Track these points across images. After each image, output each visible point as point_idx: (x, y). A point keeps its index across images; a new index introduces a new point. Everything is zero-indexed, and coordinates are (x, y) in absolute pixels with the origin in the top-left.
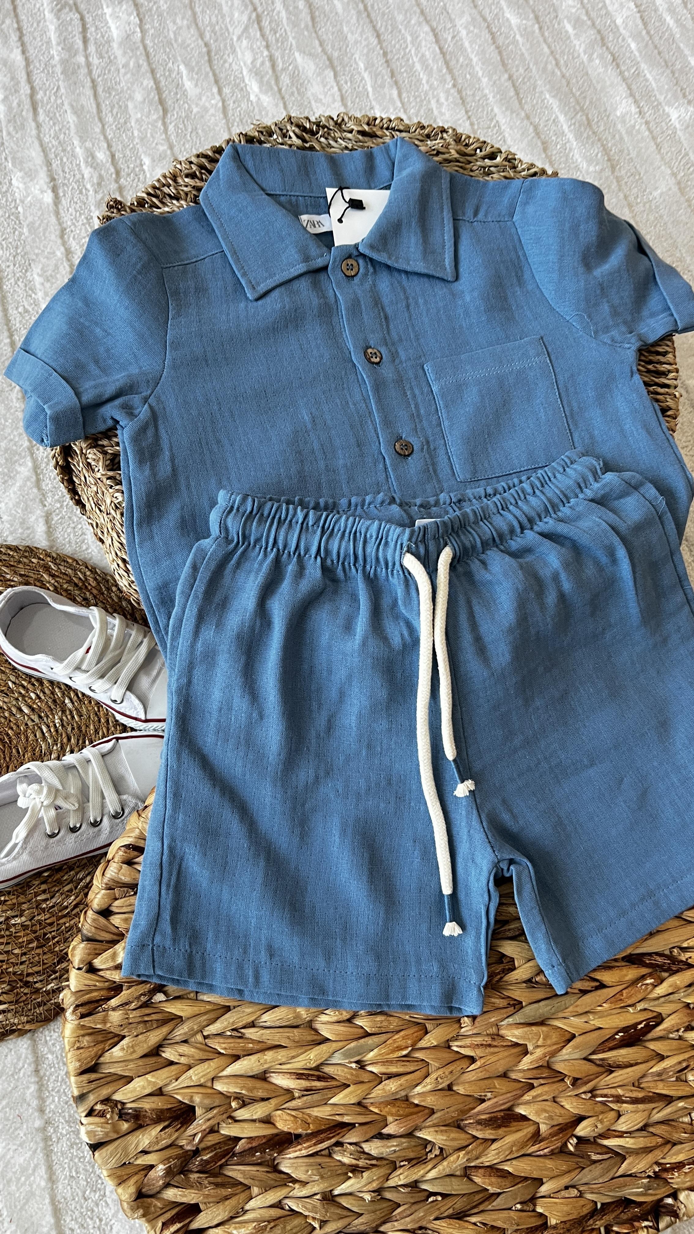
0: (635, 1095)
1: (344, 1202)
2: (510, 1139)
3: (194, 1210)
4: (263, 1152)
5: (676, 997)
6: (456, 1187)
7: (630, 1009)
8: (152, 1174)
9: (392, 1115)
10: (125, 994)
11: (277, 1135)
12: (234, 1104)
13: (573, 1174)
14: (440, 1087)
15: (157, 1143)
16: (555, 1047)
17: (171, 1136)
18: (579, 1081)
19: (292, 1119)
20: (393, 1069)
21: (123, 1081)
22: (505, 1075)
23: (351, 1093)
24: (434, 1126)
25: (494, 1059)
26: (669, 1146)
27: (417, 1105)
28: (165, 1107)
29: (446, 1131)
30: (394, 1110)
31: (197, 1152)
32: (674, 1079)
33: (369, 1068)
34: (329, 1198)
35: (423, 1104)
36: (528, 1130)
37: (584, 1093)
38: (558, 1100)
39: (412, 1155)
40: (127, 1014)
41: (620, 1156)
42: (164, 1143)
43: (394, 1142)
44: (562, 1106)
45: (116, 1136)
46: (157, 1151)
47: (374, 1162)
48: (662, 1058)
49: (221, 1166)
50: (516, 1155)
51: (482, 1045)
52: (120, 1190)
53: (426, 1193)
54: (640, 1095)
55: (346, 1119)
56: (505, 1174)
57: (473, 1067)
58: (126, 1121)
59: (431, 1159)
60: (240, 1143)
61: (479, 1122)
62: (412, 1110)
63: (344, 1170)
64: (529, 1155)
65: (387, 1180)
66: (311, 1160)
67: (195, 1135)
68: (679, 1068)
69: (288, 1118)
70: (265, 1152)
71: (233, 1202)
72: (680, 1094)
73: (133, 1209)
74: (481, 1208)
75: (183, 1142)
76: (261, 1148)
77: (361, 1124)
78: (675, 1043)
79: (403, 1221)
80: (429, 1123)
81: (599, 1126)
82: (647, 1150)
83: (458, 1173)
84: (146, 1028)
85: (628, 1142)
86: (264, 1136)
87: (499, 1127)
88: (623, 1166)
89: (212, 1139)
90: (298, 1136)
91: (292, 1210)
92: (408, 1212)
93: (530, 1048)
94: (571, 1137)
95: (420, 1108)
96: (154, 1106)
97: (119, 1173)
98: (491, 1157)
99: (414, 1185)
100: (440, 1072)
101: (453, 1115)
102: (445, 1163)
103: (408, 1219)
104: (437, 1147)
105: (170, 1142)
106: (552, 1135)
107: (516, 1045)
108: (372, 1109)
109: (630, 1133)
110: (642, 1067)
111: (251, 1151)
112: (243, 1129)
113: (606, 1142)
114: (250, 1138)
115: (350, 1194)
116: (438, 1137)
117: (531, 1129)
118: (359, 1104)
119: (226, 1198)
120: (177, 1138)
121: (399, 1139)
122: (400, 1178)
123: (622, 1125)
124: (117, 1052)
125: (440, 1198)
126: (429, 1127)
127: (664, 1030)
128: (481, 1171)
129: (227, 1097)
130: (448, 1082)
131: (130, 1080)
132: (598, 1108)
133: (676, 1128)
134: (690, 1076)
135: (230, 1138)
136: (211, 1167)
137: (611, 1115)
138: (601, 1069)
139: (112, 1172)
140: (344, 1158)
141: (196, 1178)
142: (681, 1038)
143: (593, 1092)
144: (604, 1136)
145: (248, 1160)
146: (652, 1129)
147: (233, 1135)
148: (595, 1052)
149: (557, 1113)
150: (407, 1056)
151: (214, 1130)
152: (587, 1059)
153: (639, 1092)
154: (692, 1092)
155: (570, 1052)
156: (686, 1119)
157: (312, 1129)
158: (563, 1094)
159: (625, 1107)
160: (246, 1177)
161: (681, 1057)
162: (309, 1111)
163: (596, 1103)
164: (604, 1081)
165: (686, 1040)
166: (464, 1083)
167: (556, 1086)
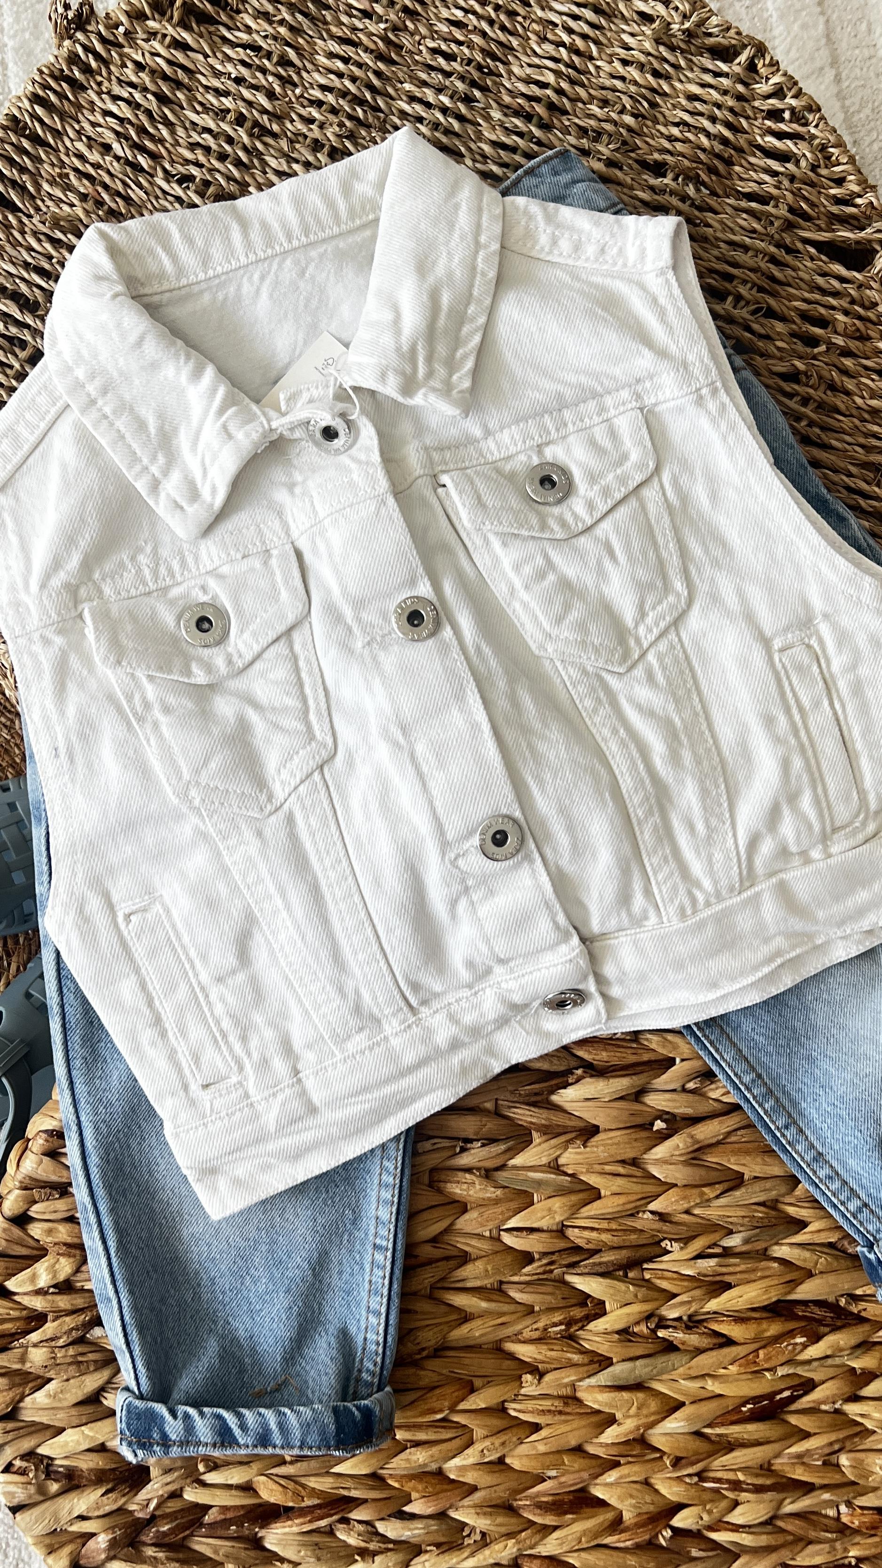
0: (759, 1481)
4: (240, 1525)
5: (836, 1361)
7: (767, 1374)
8: (91, 1544)
9: (418, 1491)
10: (50, 1328)
11: (260, 1505)
12: (201, 1468)
14: (486, 1460)
15: (98, 1508)
16: (652, 1418)
17: (115, 1501)
18: (683, 1461)
19: (281, 1489)
20: (422, 1436)
22: (578, 1450)
23: (361, 1461)
24: (475, 1506)
25: (564, 1428)
26: (803, 1544)
27: (453, 1481)
28: (108, 1467)
29: (491, 1514)
30: (419, 1486)
31: (153, 1519)
32: (820, 1463)
35: (461, 1479)
36: (604, 1517)
37: (689, 1475)
38: (652, 1481)
39: (443, 1540)
40: (53, 1352)
42: (108, 1509)
43: (419, 1524)
44: (657, 1491)
45: (41, 1498)
46: (98, 1517)
47: (391, 1546)
48: (806, 1435)
49: (185, 1538)
51: (549, 1411)
54: (768, 1482)
55: (354, 1494)
57: (534, 1437)
58: (56, 1480)
59: (469, 1545)
60: (210, 1512)
62: (445, 1487)
63: (349, 1551)
66: (306, 1538)
67: (149, 1500)
68: (829, 1450)
69: (275, 1487)
70: (243, 1526)
72: (826, 1482)
75: (132, 1507)
76: (238, 1521)
77: (374, 1500)
78: (827, 1418)
80: (467, 1502)
81: (706, 1517)
82: (770, 1549)
84: (80, 1371)
85: (745, 1539)
86: (243, 1507)
87: (566, 1513)
89: (173, 1506)
90: (288, 1509)
93: (619, 1416)
94: (665, 1528)
95: (456, 1485)
96: (92, 1465)
97: (48, 1541)
100: (487, 1443)
101: (502, 1495)
102: (487, 1552)
104: (478, 1531)
105: (115, 1507)
106: (638, 1525)
107: (598, 1412)
108: (390, 1482)
109: (750, 1526)
110: (776, 1447)
111: (225, 1523)
112: (214, 1495)
113: (714, 1536)
114: (224, 1509)
116: (479, 1521)
117: (610, 1516)
118: (373, 1476)
120: (125, 1504)
121: (425, 1521)
123: (737, 1517)
124: (40, 1397)
126: (469, 1506)
127: (814, 1401)
129: (190, 1462)
130: (498, 1455)
131: (60, 1431)
132: (707, 1496)
133: (814, 1525)
134: (844, 1460)
135: (197, 1505)
136: (172, 1539)
137: (724, 1504)
138: (717, 1447)
139: (40, 1540)
140: (350, 1538)
141: (150, 1552)
142: (837, 1411)
143: (701, 1476)
144: (711, 1528)
145: (220, 1532)
146: (780, 1523)
147: (200, 1501)
148: (709, 1426)
149: (648, 1499)
150: (444, 1420)
151: (176, 1495)
152: (698, 1434)
153: (767, 1477)
154: (844, 1480)
155: (675, 1424)
156: (831, 1513)
157: (308, 1502)
158: (659, 1476)
159: (744, 1496)
160: (216, 1552)
161: (833, 1437)
162: (303, 1480)
163: (705, 1489)
164: (719, 1462)
165: (845, 1414)
166: (520, 1457)
167: (649, 1466)
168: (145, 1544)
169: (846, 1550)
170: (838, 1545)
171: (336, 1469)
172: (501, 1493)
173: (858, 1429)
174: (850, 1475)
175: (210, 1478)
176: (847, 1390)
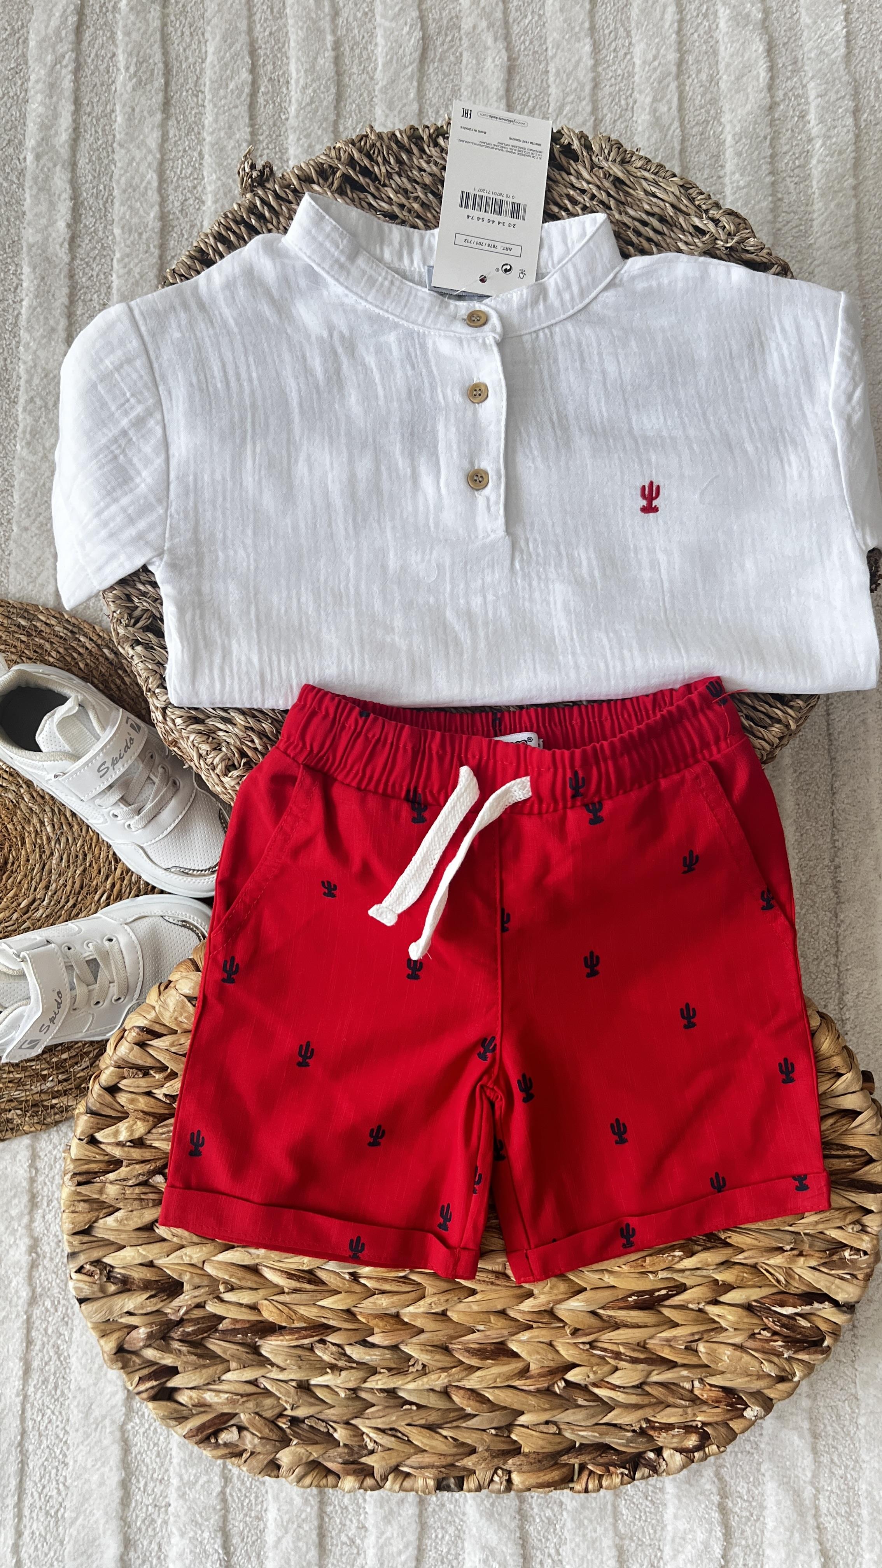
0: (635, 1355)
1: (319, 1393)
2: (494, 1370)
3: (173, 1371)
4: (245, 1335)
5: (704, 1273)
6: (433, 1401)
7: (650, 1275)
8: (134, 1333)
9: (379, 1328)
10: (123, 1172)
11: (261, 1322)
12: (222, 1288)
13: (555, 1412)
14: (433, 1311)
15: (142, 1308)
16: (560, 1297)
17: (155, 1304)
18: (580, 1332)
19: (277, 1311)
20: (387, 1287)
21: (113, 1248)
22: (503, 1313)
23: (340, 1300)
24: (421, 1344)
25: (493, 1296)
26: (663, 1406)
27: (406, 1323)
28: (154, 1278)
29: (431, 1352)
30: (381, 1324)
31: (181, 1322)
32: (683, 1347)
33: (362, 1281)
34: (304, 1387)
35: (412, 1323)
36: (516, 1365)
37: (583, 1343)
38: (554, 1343)
39: (394, 1366)
40: (124, 1189)
41: (608, 1406)
42: (149, 1309)
43: (377, 1352)
44: (557, 1351)
45: (102, 1295)
46: (142, 1314)
47: (354, 1365)
48: (676, 1325)
49: (203, 1338)
50: (499, 1385)
51: (483, 1282)
52: (102, 1342)
53: (401, 1401)
54: (642, 1356)
55: (331, 1323)
56: (483, 1400)
57: (470, 1299)
58: (114, 1283)
59: (412, 1372)
60: (224, 1322)
61: (466, 1349)
62: (400, 1327)
63: (323, 1365)
64: (515, 1388)
65: (365, 1382)
66: (293, 1351)
67: (180, 1307)
68: (691, 1339)
69: (274, 1310)
70: (247, 1336)
71: (211, 1371)
72: (686, 1362)
73: (112, 1361)
74: (455, 1424)
75: (168, 1311)
76: (244, 1331)
77: (346, 1330)
78: (693, 1315)
79: (373, 1421)
80: (415, 1340)
81: (592, 1376)
82: (637, 1407)
83: (438, 1389)
84: (141, 1205)
85: (620, 1397)
86: (248, 1321)
87: (488, 1358)
88: (610, 1415)
89: (197, 1313)
90: (282, 1328)
91: (265, 1388)
92: (381, 1414)
93: (536, 1292)
94: (560, 1380)
95: (409, 1327)
96: (142, 1275)
97: (102, 1327)
98: (473, 1382)
99: (391, 1393)
100: (435, 1299)
102: (425, 1379)
103: (379, 1420)
104: (421, 1363)
105: (155, 1309)
106: (540, 1375)
107: (521, 1287)
108: (359, 1317)
109: (624, 1388)
110: (651, 1331)
111: (235, 1332)
112: (228, 1310)
113: (596, 1391)
114: (235, 1321)
115: (327, 1386)
116: (422, 1356)
117: (520, 1365)
118: (348, 1311)
119: (205, 1366)
120: (162, 1307)
121: (382, 1350)
122: (379, 1382)
123: (615, 1379)
124: (110, 1221)
125: (414, 1408)
126: (416, 1344)
127: (684, 1300)
128: (462, 1392)
129: (214, 1282)
130: (442, 1309)
131: (122, 1248)
132: (594, 1360)
133: (673, 1392)
134: (702, 1347)
135: (215, 1315)
136: (193, 1338)
137: (607, 1368)
138: (606, 1325)
139: (96, 1326)
140: (325, 1355)
141: (176, 1345)
142: (700, 1310)
143: (592, 1345)
144: (595, 1385)
145: (229, 1338)
146: (647, 1388)
147: (218, 1313)
148: (603, 1308)
149: (550, 1356)
150: (404, 1277)
151: (200, 1306)
152: (593, 1313)
153: (642, 1352)
154: (700, 1363)
155: (576, 1303)
156: (688, 1386)
157: (297, 1325)
158: (560, 1340)
159: (622, 1364)
160: (225, 1352)
161: (695, 1329)
162: (295, 1307)
163: (594, 1355)
164: (608, 1338)
165: (706, 1313)
166: (459, 1312)
167: (554, 1332)
168: (173, 1339)
169: (695, 1415)
170: (689, 1410)
171: (320, 1303)
172: (440, 1337)
173: (715, 1326)
174: (705, 1360)
175: (227, 1296)
176: (709, 1295)
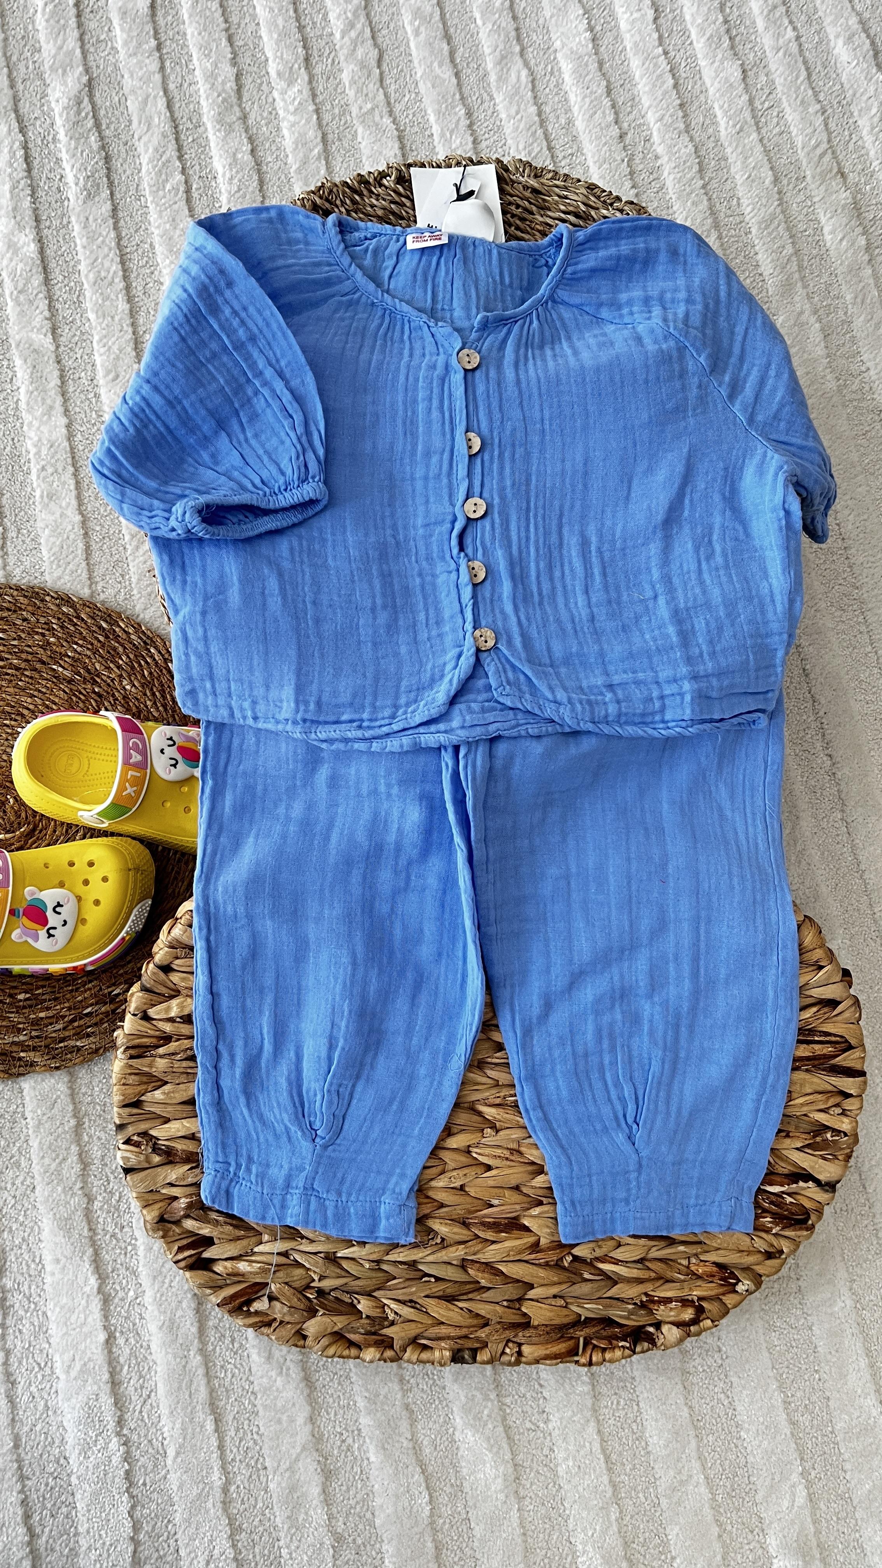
1: (345, 1265)
2: (508, 1244)
3: (209, 1242)
6: (451, 1274)
13: (563, 1287)
21: (162, 1120)
34: (331, 1258)
41: (611, 1280)
50: (512, 1259)
52: (145, 1212)
53: (422, 1273)
56: (498, 1273)
61: (483, 1224)
64: (526, 1262)
65: (387, 1255)
71: (245, 1242)
73: (153, 1230)
74: (470, 1296)
79: (394, 1292)
83: (454, 1262)
88: (613, 1289)
91: (295, 1260)
92: (402, 1286)
98: (488, 1255)
99: (412, 1264)
103: (399, 1292)
115: (352, 1259)
119: (240, 1238)
122: (401, 1255)
125: (433, 1280)
128: (477, 1265)
